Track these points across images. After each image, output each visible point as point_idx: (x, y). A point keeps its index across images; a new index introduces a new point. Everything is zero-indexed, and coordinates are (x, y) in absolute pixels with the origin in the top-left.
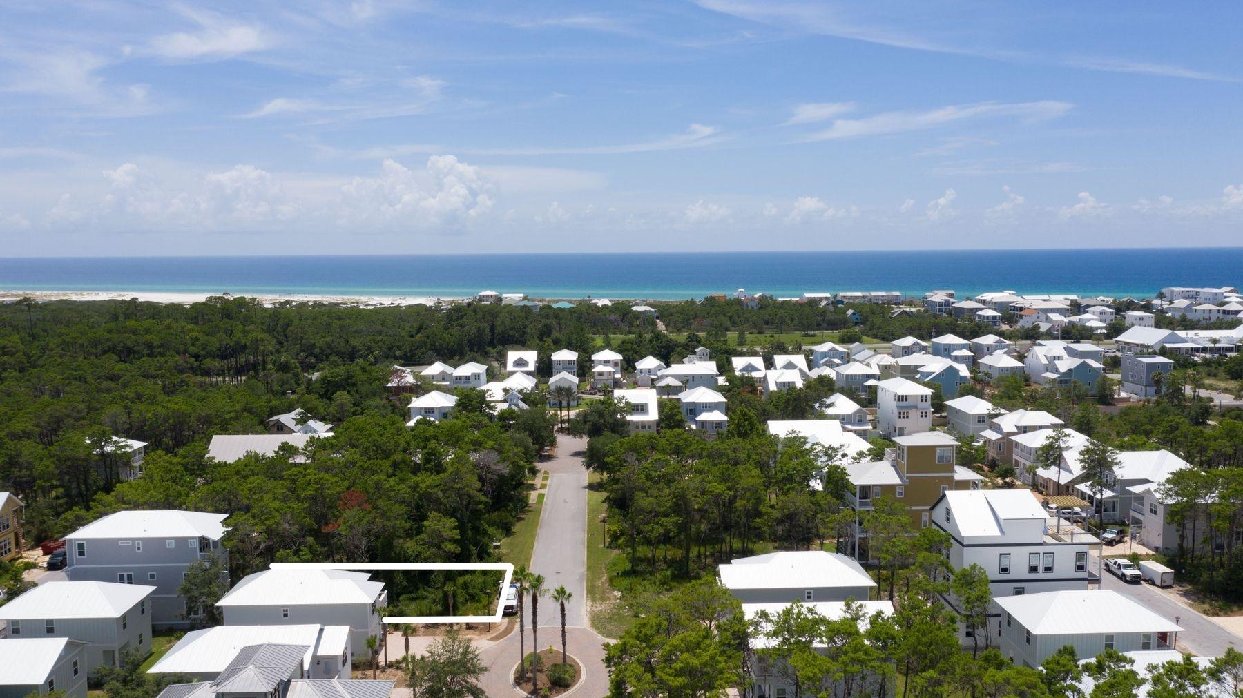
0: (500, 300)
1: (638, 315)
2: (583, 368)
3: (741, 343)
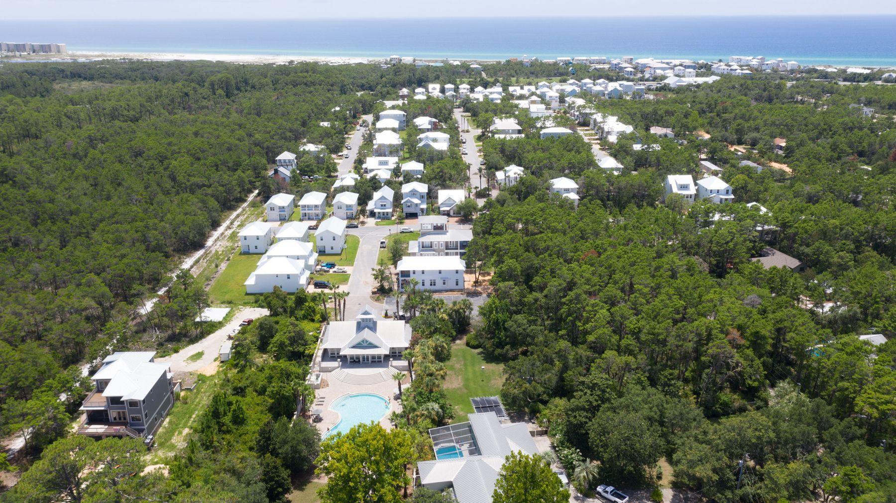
0: (401, 60)
1: (473, 70)
2: (456, 90)
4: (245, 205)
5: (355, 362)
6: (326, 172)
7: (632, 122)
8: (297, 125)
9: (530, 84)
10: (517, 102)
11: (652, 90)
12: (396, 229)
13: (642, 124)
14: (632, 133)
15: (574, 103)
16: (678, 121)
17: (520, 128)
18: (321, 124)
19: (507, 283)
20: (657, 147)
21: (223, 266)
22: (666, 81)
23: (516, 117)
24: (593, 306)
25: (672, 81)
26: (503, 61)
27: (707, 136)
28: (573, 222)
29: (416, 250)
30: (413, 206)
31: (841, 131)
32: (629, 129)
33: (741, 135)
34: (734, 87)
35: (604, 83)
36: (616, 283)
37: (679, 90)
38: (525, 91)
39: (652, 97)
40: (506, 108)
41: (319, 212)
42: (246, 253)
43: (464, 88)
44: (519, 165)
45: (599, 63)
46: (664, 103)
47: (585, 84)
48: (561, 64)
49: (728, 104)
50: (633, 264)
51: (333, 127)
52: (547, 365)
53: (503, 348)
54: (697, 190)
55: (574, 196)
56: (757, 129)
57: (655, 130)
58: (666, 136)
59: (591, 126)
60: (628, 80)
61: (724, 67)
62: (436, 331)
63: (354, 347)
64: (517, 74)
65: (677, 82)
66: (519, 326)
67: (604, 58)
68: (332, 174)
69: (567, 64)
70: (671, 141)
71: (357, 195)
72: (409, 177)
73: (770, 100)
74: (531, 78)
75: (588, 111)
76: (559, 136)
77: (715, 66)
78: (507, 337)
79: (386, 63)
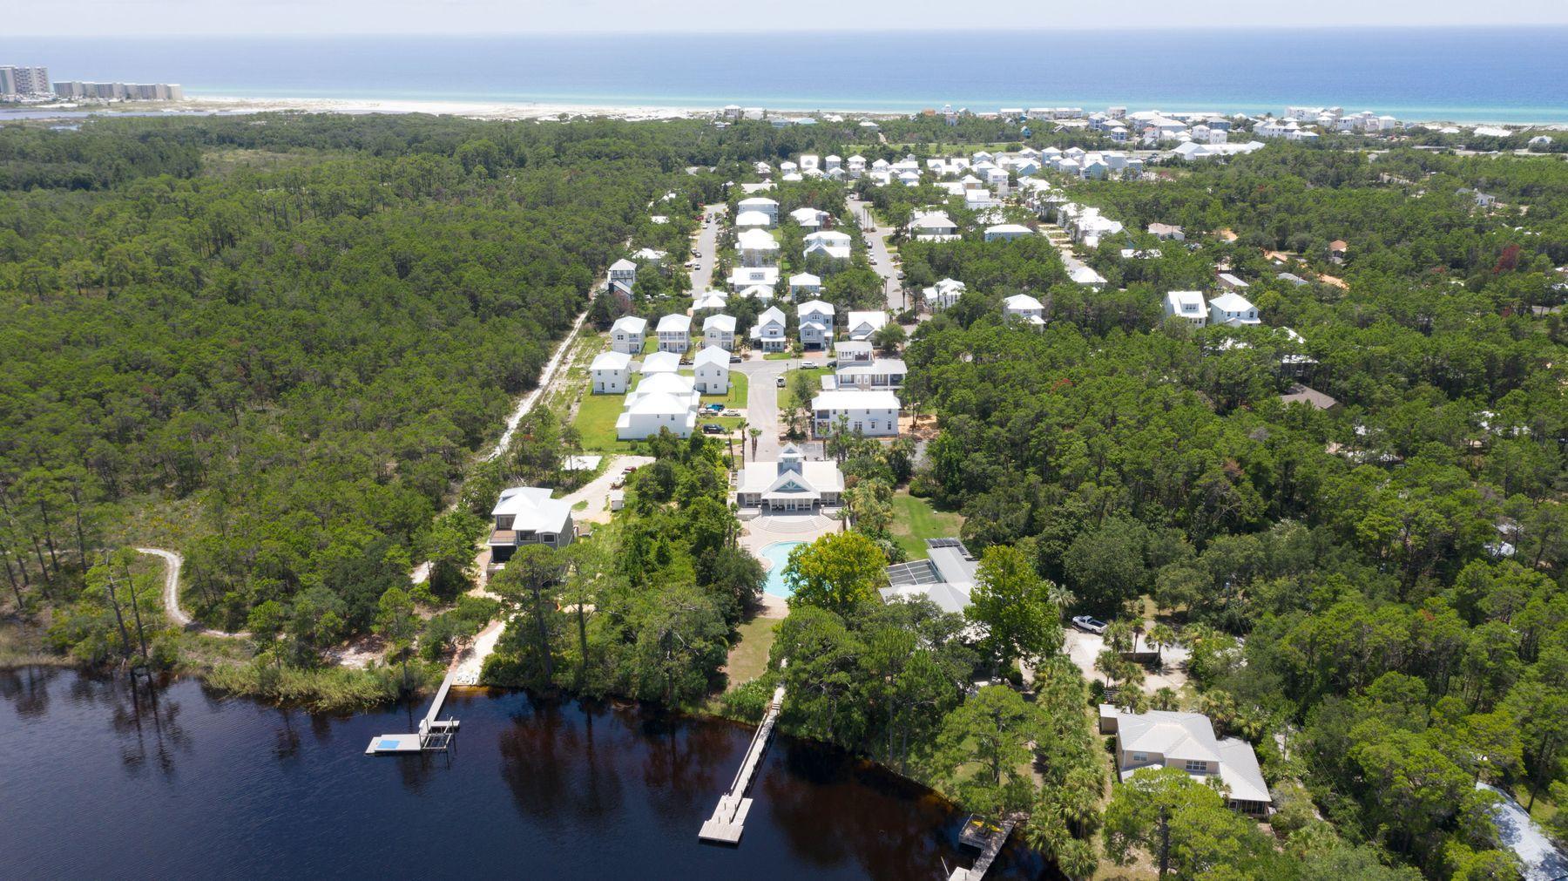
0: (742, 113)
1: (865, 130)
2: (844, 164)
3: (938, 152)
4: (573, 333)
5: (779, 509)
6: (675, 289)
7: (1120, 216)
8: (618, 221)
9: (959, 155)
10: (944, 185)
11: (1155, 165)
12: (795, 364)
13: (1136, 219)
14: (1121, 233)
15: (1032, 187)
16: (1190, 215)
17: (953, 225)
18: (654, 219)
19: (961, 416)
20: (1156, 253)
21: (575, 408)
22: (1178, 150)
23: (946, 209)
24: (1067, 437)
25: (1187, 150)
26: (912, 114)
27: (1232, 238)
28: (1040, 348)
29: (833, 386)
30: (815, 334)
31: (1431, 230)
32: (1116, 227)
33: (1285, 236)
34: (1284, 162)
35: (1078, 152)
36: (1094, 415)
37: (1197, 165)
38: (955, 166)
39: (1153, 176)
40: (928, 195)
41: (684, 341)
42: (600, 393)
43: (857, 162)
44: (956, 278)
45: (1070, 117)
46: (1171, 187)
47: (1049, 156)
48: (1008, 120)
49: (1269, 188)
50: (1115, 395)
51: (672, 223)
52: (1014, 505)
53: (957, 493)
54: (1209, 313)
55: (1038, 320)
56: (1308, 227)
57: (1156, 229)
58: (1171, 237)
59: (1060, 222)
60: (1117, 147)
61: (1273, 126)
62: (874, 474)
63: (778, 491)
64: (937, 138)
65: (1195, 151)
66: (979, 464)
67: (1077, 109)
68: (684, 292)
69: (1018, 119)
70: (1179, 244)
71: (734, 320)
72: (803, 295)
73: (1337, 183)
74: (960, 145)
75: (1054, 199)
76: (1014, 237)
77: (1260, 124)
78: (962, 480)
79: (719, 118)
